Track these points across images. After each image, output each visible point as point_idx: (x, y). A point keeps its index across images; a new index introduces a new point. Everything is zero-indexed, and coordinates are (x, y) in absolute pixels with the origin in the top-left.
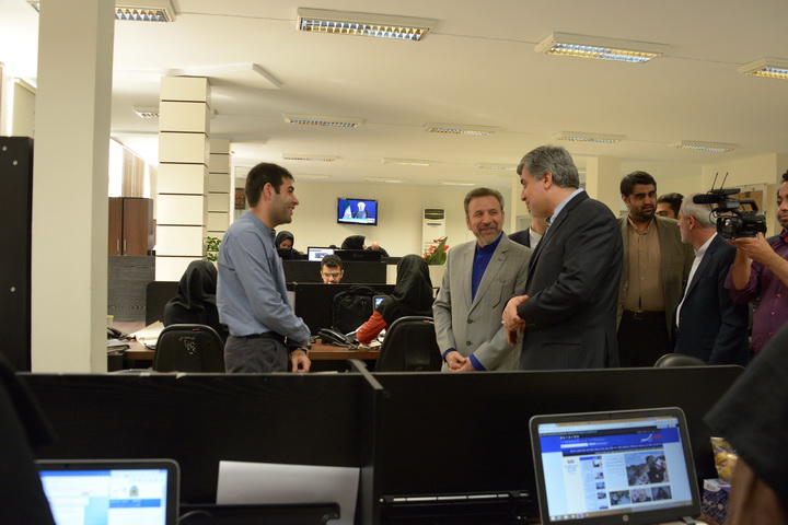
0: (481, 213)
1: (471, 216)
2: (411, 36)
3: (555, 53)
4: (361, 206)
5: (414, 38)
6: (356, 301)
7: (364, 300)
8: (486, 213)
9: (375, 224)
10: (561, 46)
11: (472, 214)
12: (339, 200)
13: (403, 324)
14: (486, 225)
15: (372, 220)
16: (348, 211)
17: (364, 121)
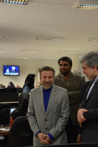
0: (45, 77)
1: (42, 78)
2: (22, 3)
3: (81, 8)
4: (14, 68)
5: (23, 4)
6: (3, 110)
7: (6, 110)
8: (48, 78)
9: (19, 75)
10: (82, 5)
11: (42, 77)
12: (4, 66)
13: (19, 120)
14: (47, 82)
15: (17, 74)
16: (8, 70)
17: (10, 36)
